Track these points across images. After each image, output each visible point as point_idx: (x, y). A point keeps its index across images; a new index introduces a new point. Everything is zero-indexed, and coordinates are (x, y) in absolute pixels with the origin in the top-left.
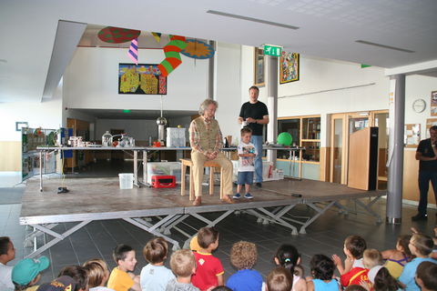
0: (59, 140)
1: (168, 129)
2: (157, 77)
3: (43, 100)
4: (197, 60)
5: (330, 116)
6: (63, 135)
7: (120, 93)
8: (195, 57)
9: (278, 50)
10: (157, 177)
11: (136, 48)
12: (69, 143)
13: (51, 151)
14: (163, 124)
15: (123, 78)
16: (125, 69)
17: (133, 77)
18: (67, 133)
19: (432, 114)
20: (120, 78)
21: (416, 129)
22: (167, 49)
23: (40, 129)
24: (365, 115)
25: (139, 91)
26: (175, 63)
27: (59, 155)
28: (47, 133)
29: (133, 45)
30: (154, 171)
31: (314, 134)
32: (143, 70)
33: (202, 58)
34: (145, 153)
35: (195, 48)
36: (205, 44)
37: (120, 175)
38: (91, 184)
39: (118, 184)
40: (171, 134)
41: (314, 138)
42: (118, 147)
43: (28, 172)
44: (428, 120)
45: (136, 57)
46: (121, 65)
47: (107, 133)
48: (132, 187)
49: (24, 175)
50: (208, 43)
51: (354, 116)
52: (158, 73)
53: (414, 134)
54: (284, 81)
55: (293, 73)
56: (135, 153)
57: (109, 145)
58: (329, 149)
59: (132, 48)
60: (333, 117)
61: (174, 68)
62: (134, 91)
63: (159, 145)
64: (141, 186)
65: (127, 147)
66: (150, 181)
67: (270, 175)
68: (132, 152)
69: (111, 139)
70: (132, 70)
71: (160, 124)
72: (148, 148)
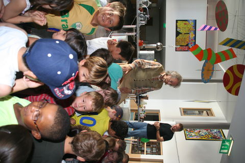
1: (153, 52)
2: (187, 45)
4: (201, 71)
5: (162, 161)
7: (177, 21)
8: (203, 68)
11: (209, 30)
14: (158, 48)
15: (187, 22)
16: (193, 24)
17: (187, 29)
20: (186, 20)
22: (209, 51)
25: (178, 33)
26: (200, 56)
29: (211, 28)
31: (150, 146)
32: (192, 36)
33: (202, 76)
34: (134, 34)
35: (208, 70)
36: (211, 77)
40: (150, 55)
41: (147, 145)
42: (138, 12)
45: (202, 30)
46: (196, 20)
47: (150, 3)
50: (212, 79)
52: (190, 45)
55: (191, 136)
56: (134, 26)
57: (140, 4)
58: (139, 160)
59: (208, 27)
61: (196, 56)
62: (178, 30)
63: (140, 44)
65: (138, 19)
68: (135, 23)
69: (145, 6)
70: (192, 28)
71: (157, 46)
72: (138, 35)
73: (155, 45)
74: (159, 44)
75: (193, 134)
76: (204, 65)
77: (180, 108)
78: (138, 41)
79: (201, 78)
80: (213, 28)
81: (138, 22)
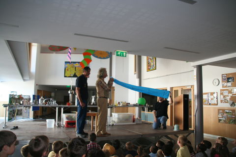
0: (31, 101)
3: (24, 80)
5: (172, 88)
6: (34, 99)
7: (65, 77)
8: (100, 58)
9: (124, 54)
10: (67, 122)
11: (70, 54)
12: (21, 103)
13: (26, 107)
15: (67, 69)
16: (68, 64)
17: (72, 69)
18: (36, 98)
19: (223, 87)
20: (65, 69)
21: (215, 95)
22: (84, 54)
23: (21, 95)
24: (189, 87)
25: (75, 76)
26: (89, 61)
27: (31, 109)
28: (25, 97)
29: (69, 52)
30: (67, 118)
32: (77, 65)
33: (104, 58)
34: (62, 109)
35: (101, 53)
37: (47, 120)
38: (35, 125)
39: (46, 125)
42: (47, 105)
43: (11, 117)
44: (221, 90)
45: (70, 58)
46: (66, 62)
47: (42, 97)
48: (53, 127)
49: (9, 120)
51: (184, 88)
53: (214, 97)
54: (149, 70)
55: (153, 66)
56: (57, 108)
57: (42, 104)
59: (69, 54)
60: (174, 89)
61: (88, 63)
62: (72, 76)
63: (69, 104)
64: (59, 126)
65: (52, 105)
66: (64, 124)
67: (134, 121)
68: (55, 108)
69: (44, 101)
70: (71, 65)
71: (71, 93)
72: (64, 106)
73: (70, 95)
74: (69, 92)
75: (152, 64)
76: (97, 57)
77: (135, 74)
78: (67, 106)
79: (109, 59)
80: (70, 50)
81: (54, 106)
